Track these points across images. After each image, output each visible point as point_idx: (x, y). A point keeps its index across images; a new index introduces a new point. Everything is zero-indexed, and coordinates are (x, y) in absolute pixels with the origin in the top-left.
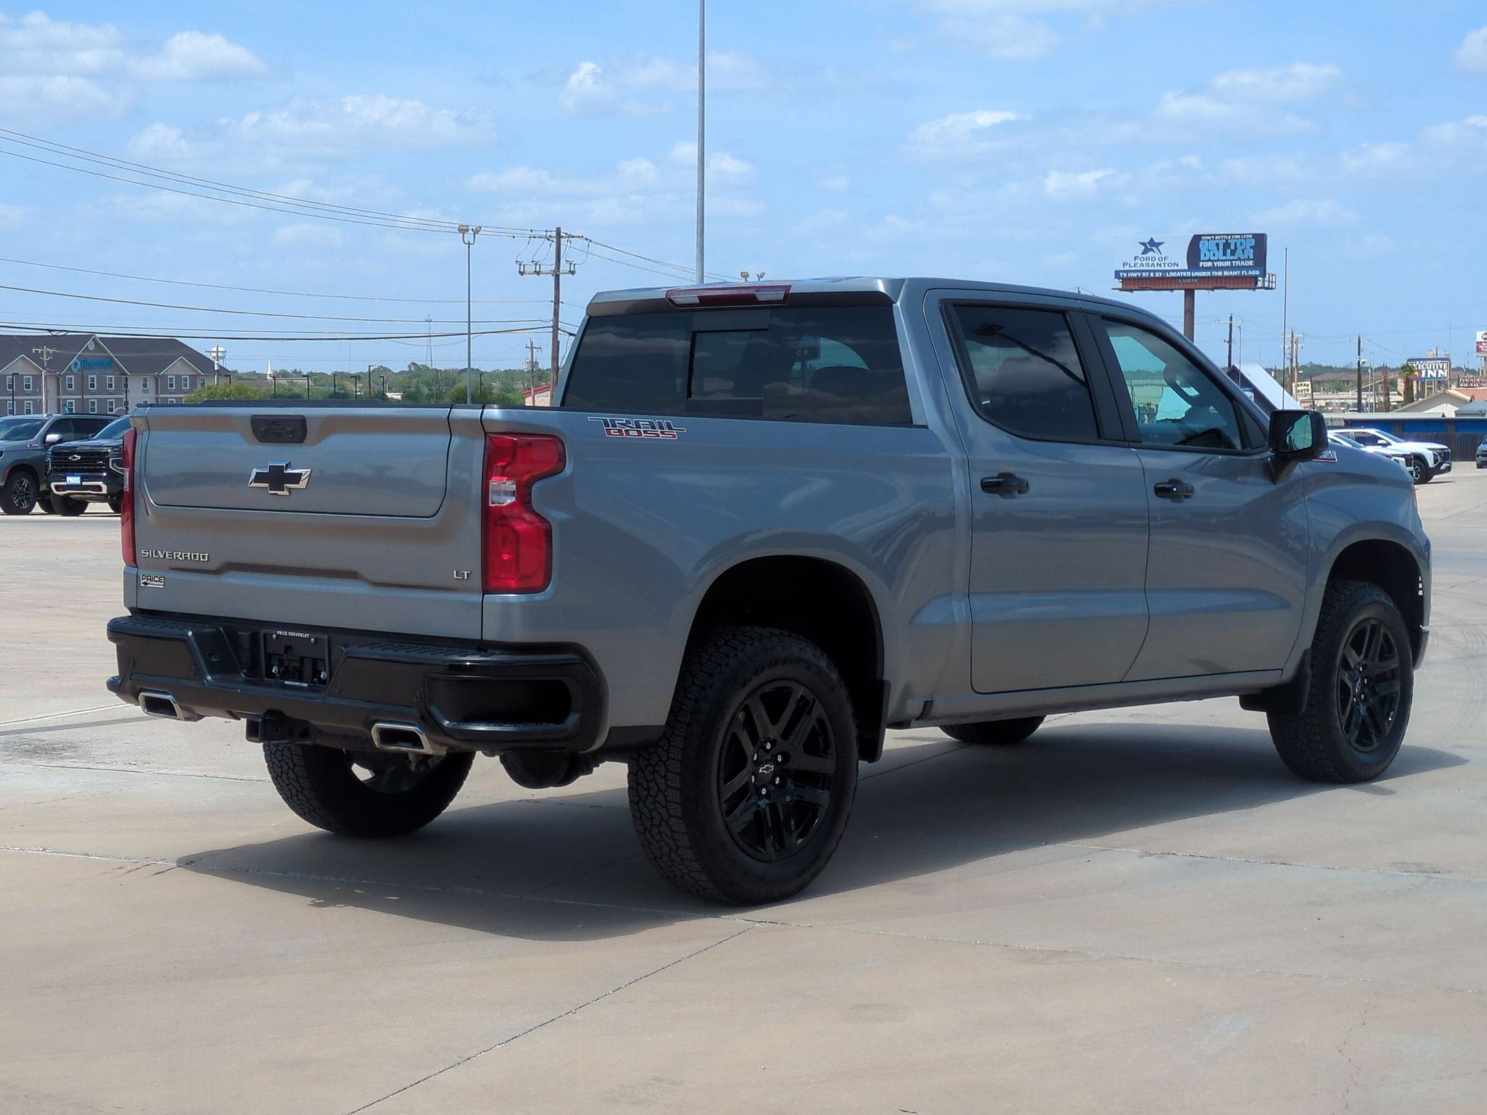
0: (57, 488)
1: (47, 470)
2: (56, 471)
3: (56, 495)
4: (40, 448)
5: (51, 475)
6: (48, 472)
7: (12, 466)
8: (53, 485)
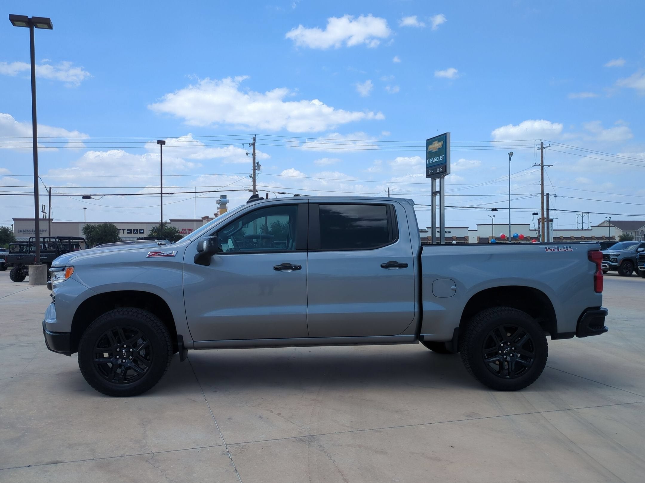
0: (641, 268)
1: (637, 261)
2: (641, 262)
3: (640, 270)
4: (635, 253)
5: (639, 263)
6: (637, 262)
7: (623, 259)
8: (639, 267)
